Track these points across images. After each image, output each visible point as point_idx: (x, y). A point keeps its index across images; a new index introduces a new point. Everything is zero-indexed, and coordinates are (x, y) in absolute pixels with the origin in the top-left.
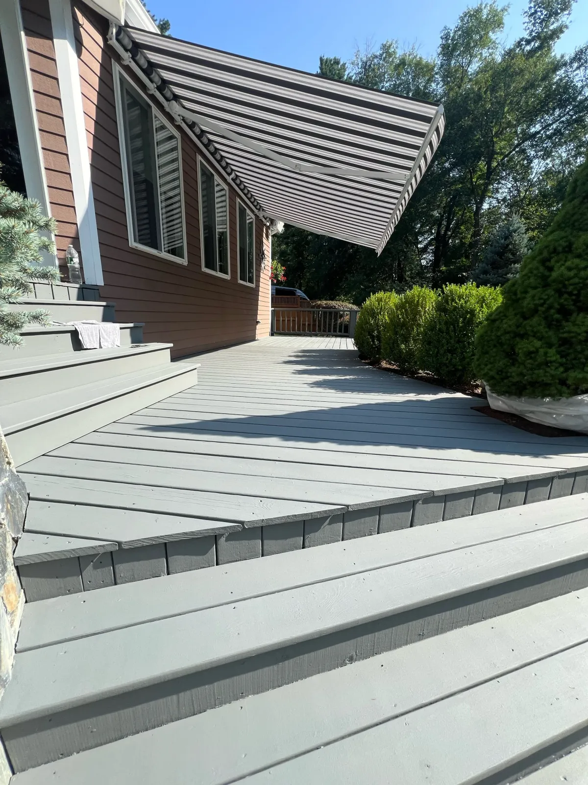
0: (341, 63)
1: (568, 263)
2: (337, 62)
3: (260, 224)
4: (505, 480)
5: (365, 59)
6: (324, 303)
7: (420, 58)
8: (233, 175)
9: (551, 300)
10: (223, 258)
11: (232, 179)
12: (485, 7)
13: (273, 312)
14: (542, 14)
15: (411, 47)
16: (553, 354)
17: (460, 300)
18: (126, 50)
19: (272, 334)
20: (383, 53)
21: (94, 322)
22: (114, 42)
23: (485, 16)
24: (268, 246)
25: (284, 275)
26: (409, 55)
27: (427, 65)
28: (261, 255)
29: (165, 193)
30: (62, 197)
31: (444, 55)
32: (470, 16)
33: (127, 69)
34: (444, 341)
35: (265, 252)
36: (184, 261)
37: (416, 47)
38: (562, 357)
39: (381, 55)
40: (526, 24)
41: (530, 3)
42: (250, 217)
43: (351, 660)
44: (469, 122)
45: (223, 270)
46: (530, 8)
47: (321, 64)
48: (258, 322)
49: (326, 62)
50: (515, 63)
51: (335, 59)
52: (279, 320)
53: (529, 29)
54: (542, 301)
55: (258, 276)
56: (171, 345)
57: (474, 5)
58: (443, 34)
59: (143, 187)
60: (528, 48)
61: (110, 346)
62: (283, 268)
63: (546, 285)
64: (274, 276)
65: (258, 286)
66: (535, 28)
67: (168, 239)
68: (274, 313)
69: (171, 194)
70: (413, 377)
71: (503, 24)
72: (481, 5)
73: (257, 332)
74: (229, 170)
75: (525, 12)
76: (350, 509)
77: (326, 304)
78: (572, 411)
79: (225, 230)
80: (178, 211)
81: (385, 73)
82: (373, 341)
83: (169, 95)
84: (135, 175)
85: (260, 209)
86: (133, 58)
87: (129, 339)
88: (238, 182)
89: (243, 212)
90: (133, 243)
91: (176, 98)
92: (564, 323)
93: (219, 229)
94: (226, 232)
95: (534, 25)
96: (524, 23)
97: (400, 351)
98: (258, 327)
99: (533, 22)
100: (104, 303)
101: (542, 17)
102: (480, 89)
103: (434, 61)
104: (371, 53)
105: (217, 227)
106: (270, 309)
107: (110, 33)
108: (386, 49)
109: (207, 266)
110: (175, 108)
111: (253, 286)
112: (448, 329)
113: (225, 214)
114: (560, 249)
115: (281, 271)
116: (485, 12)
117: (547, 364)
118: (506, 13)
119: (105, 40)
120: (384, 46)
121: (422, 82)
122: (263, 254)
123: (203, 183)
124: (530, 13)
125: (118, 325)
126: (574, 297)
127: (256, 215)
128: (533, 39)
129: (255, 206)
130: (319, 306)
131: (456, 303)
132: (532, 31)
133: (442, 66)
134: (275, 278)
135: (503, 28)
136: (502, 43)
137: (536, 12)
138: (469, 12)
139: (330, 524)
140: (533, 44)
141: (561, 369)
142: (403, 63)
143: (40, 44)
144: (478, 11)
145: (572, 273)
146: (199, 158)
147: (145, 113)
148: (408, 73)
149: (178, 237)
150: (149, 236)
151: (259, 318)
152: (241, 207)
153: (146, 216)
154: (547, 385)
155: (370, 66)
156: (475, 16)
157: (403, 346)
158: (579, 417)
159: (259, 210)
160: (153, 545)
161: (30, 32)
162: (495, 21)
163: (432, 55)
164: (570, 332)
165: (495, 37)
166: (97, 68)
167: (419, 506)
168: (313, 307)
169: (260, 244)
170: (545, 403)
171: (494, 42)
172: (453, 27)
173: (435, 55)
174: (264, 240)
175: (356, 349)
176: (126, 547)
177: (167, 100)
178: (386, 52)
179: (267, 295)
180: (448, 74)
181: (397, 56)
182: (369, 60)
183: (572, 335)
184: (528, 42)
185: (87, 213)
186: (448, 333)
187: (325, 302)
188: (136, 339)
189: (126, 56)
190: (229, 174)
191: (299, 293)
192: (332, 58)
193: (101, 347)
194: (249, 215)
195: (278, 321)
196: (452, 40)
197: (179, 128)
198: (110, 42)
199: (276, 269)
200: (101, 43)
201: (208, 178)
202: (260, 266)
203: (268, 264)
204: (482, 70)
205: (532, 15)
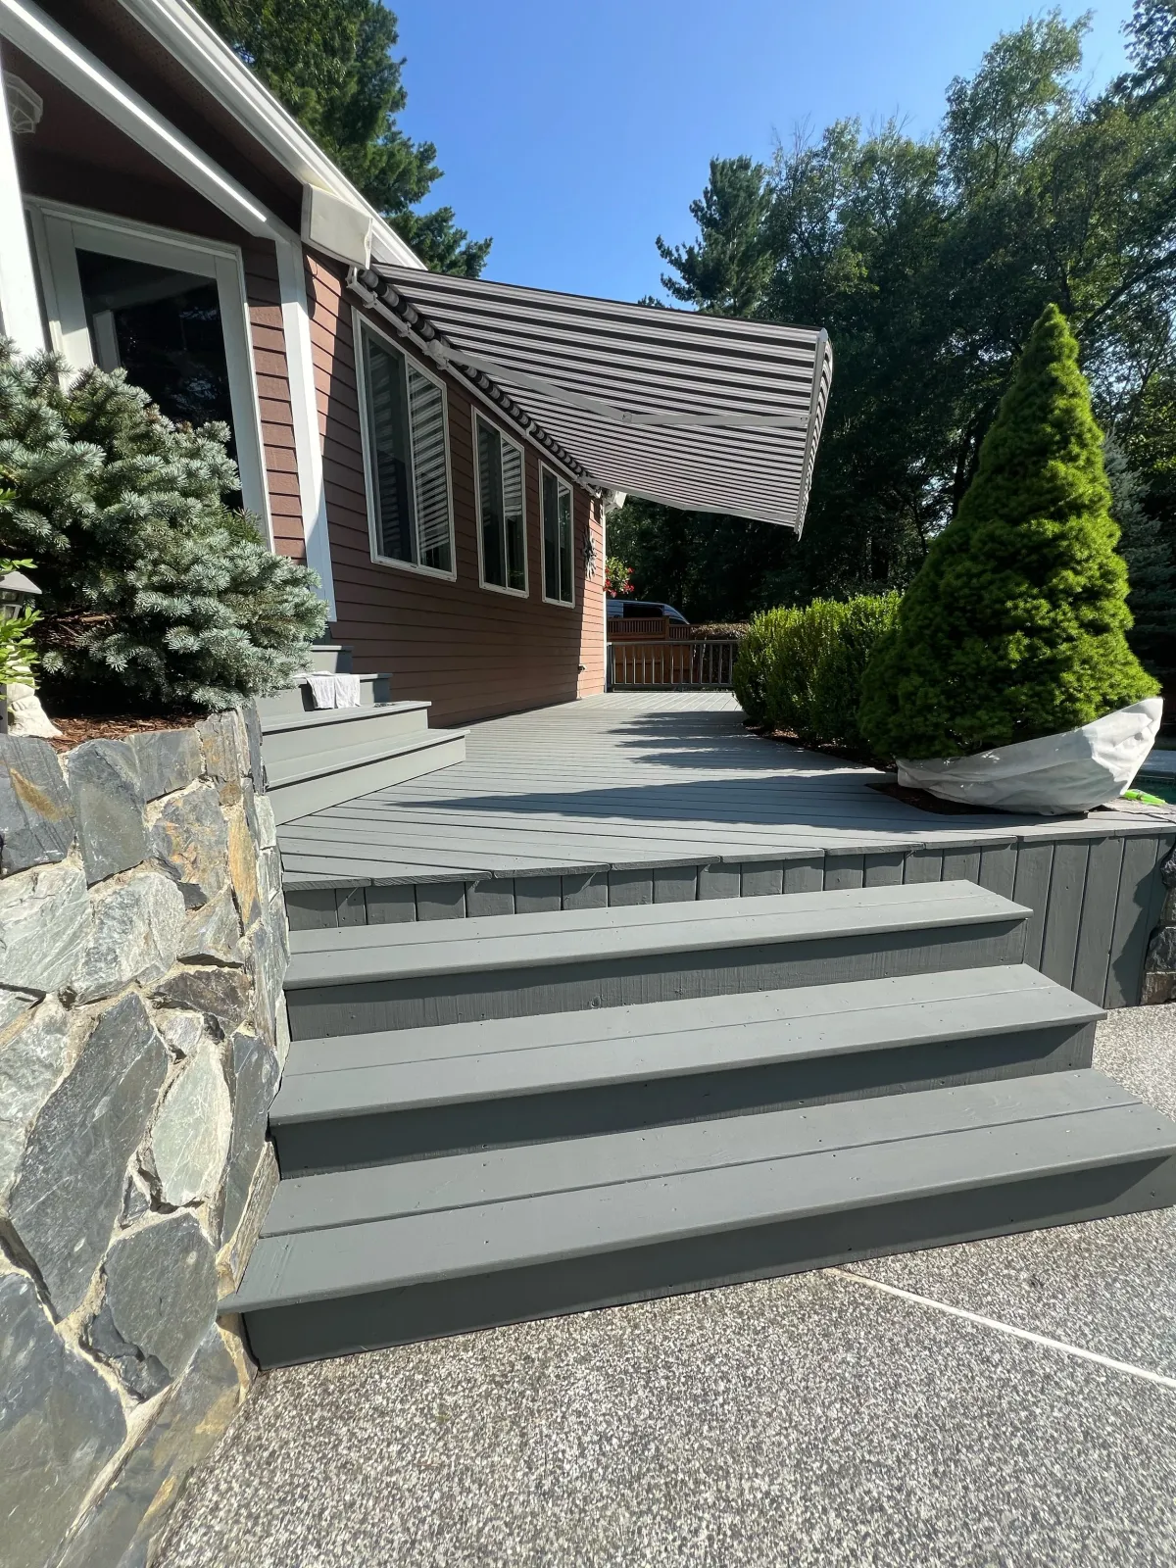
0: (753, 165)
1: (959, 568)
2: (744, 165)
3: (583, 497)
4: (826, 851)
5: (793, 162)
6: (712, 628)
7: (908, 143)
8: (532, 426)
9: (938, 619)
10: (516, 562)
11: (531, 433)
12: (1038, 30)
13: (609, 647)
14: (1166, 23)
15: (886, 125)
16: (934, 696)
17: (868, 621)
18: (370, 289)
19: (609, 689)
20: (830, 145)
21: (327, 673)
22: (355, 285)
23: (1038, 46)
24: (598, 535)
25: (630, 583)
26: (883, 141)
27: (921, 155)
28: (585, 551)
29: (423, 475)
30: (287, 505)
31: (956, 131)
32: (1009, 49)
33: (373, 314)
34: (846, 686)
35: (594, 545)
36: (451, 576)
37: (898, 124)
38: (948, 699)
39: (825, 150)
40: (1131, 48)
41: (1137, 5)
42: (564, 486)
43: (597, 1005)
44: (1009, 259)
45: (517, 583)
46: (1138, 16)
47: (714, 173)
48: (580, 669)
49: (723, 168)
50: (1105, 131)
51: (740, 160)
52: (622, 664)
53: (1138, 55)
54: (927, 622)
55: (581, 588)
56: (429, 703)
57: (1015, 28)
58: (951, 93)
59: (391, 469)
60: (1139, 92)
61: (347, 706)
62: (628, 570)
63: (936, 598)
64: (612, 586)
65: (580, 605)
66: (1151, 52)
67: (426, 535)
68: (612, 652)
69: (432, 475)
70: (814, 748)
71: (1080, 54)
72: (1030, 25)
73: (580, 685)
74: (524, 420)
75: (1128, 26)
76: (614, 868)
77: (716, 630)
78: (979, 776)
79: (519, 513)
80: (441, 489)
81: (835, 182)
82: (757, 694)
83: (428, 332)
84: (380, 457)
85: (583, 472)
86: (380, 298)
87: (371, 696)
88: (541, 435)
89: (550, 482)
90: (376, 557)
91: (439, 335)
92: (955, 652)
93: (507, 512)
94: (521, 516)
95: (1149, 46)
96: (1127, 47)
97: (792, 706)
98: (581, 676)
99: (1147, 40)
100: (339, 648)
101: (1165, 29)
102: (1028, 192)
103: (937, 144)
104: (806, 149)
105: (505, 509)
106: (605, 644)
107: (350, 274)
108: (836, 139)
109: (488, 580)
110: (439, 351)
111: (571, 605)
112: (850, 665)
113: (518, 487)
114: (954, 546)
115: (624, 575)
116: (1038, 39)
117: (929, 708)
118: (1085, 30)
119: (343, 284)
120: (830, 132)
121: (913, 187)
122: (590, 548)
123: (481, 443)
124: (1138, 25)
125: (357, 677)
126: (968, 615)
127: (576, 486)
128: (1150, 73)
129: (573, 470)
130: (701, 636)
131: (862, 625)
132: (1147, 58)
133: (954, 148)
134: (613, 589)
135: (1079, 61)
136: (1081, 89)
137: (1151, 21)
138: (1004, 44)
139: (591, 885)
140: (1149, 83)
141: (947, 716)
142: (871, 158)
143: (265, 313)
144: (1027, 36)
145: (959, 583)
146: (476, 411)
147: (395, 363)
148: (882, 175)
149: (441, 529)
150: (398, 542)
151: (583, 661)
152: (546, 474)
153: (394, 508)
154: (932, 739)
155: (803, 173)
156: (1018, 48)
157: (795, 698)
158: (988, 784)
159: (580, 474)
160: (402, 885)
161: (254, 302)
162: (1063, 50)
163: (933, 133)
164: (957, 663)
165: (1065, 80)
166: (332, 324)
167: (705, 874)
168: (693, 637)
169: (583, 531)
170: (945, 769)
171: (1062, 90)
172: (970, 75)
173: (938, 134)
174: (592, 524)
175: (740, 708)
176: (378, 884)
177: (426, 339)
178: (835, 143)
179: (598, 620)
180: (968, 166)
181: (858, 147)
182: (803, 161)
183: (961, 667)
184: (1138, 81)
185: (317, 523)
186: (851, 674)
187: (715, 626)
188: (381, 698)
189: (370, 299)
190: (525, 427)
191: (669, 610)
192: (735, 157)
193: (336, 707)
194: (561, 485)
195: (620, 665)
196: (971, 101)
197: (444, 375)
198: (349, 286)
199: (615, 573)
200: (337, 288)
201: (490, 438)
202: (584, 569)
203: (599, 566)
204: (1040, 148)
205: (1143, 27)
